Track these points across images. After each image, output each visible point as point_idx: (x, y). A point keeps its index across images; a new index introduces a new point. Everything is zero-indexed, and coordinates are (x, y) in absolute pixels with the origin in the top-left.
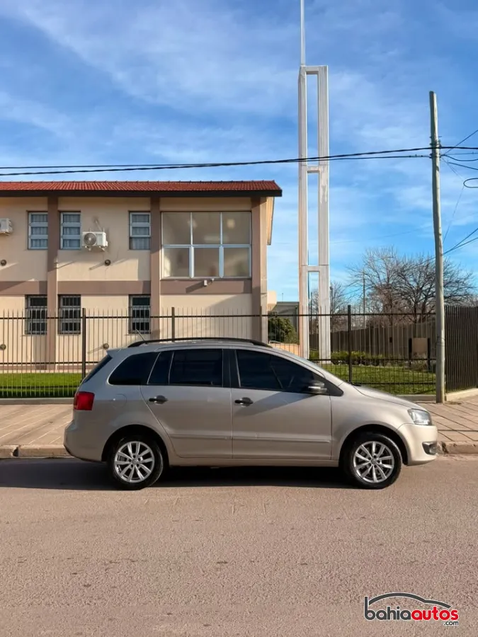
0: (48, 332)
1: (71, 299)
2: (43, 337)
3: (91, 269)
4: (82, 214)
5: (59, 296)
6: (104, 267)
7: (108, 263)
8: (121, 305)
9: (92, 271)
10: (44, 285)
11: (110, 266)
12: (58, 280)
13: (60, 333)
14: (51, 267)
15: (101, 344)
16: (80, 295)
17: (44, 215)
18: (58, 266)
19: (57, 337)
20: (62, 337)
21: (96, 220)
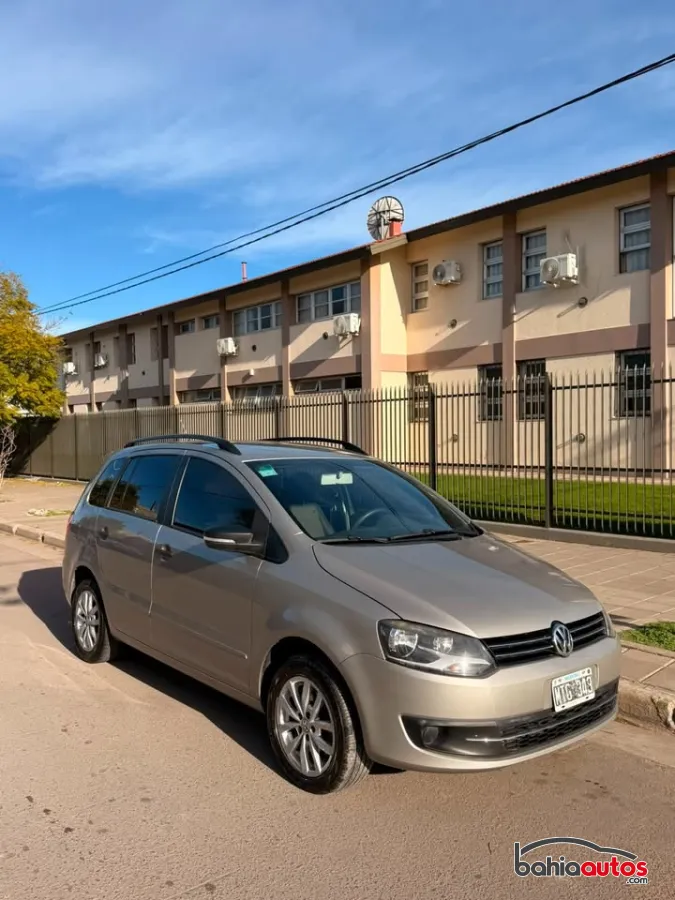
0: (504, 416)
1: (533, 366)
2: (497, 423)
3: (559, 316)
4: (547, 231)
5: (519, 363)
6: (578, 310)
7: (583, 303)
8: (605, 366)
9: (562, 318)
10: (498, 348)
11: (587, 307)
12: (515, 339)
13: (521, 418)
14: (507, 321)
15: (575, 433)
16: (544, 359)
17: (498, 246)
18: (515, 318)
19: (515, 424)
20: (522, 424)
21: (567, 236)
